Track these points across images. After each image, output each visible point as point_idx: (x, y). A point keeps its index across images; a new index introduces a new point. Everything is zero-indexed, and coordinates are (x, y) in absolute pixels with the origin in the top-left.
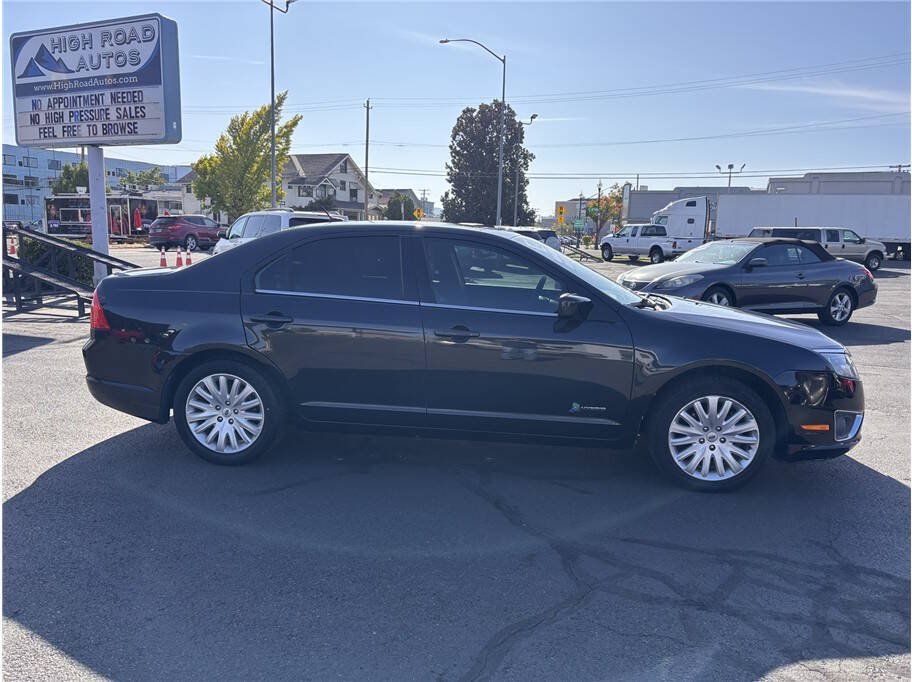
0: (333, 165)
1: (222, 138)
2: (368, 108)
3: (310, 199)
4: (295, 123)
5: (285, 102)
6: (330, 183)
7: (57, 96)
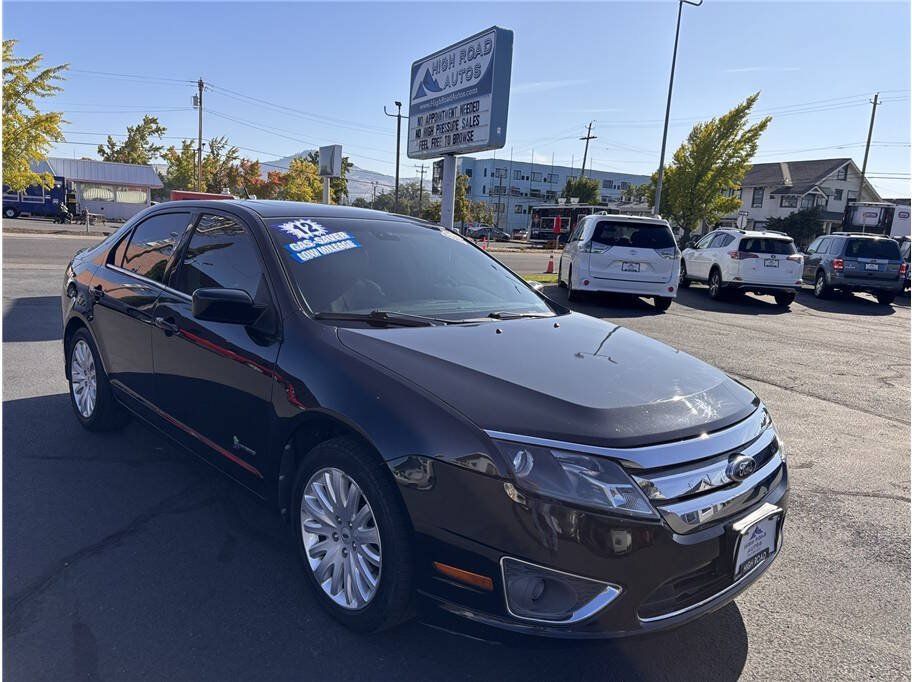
0: (828, 172)
1: (683, 147)
2: (875, 104)
3: (792, 210)
4: (763, 126)
5: (755, 106)
6: (821, 192)
7: (431, 112)
